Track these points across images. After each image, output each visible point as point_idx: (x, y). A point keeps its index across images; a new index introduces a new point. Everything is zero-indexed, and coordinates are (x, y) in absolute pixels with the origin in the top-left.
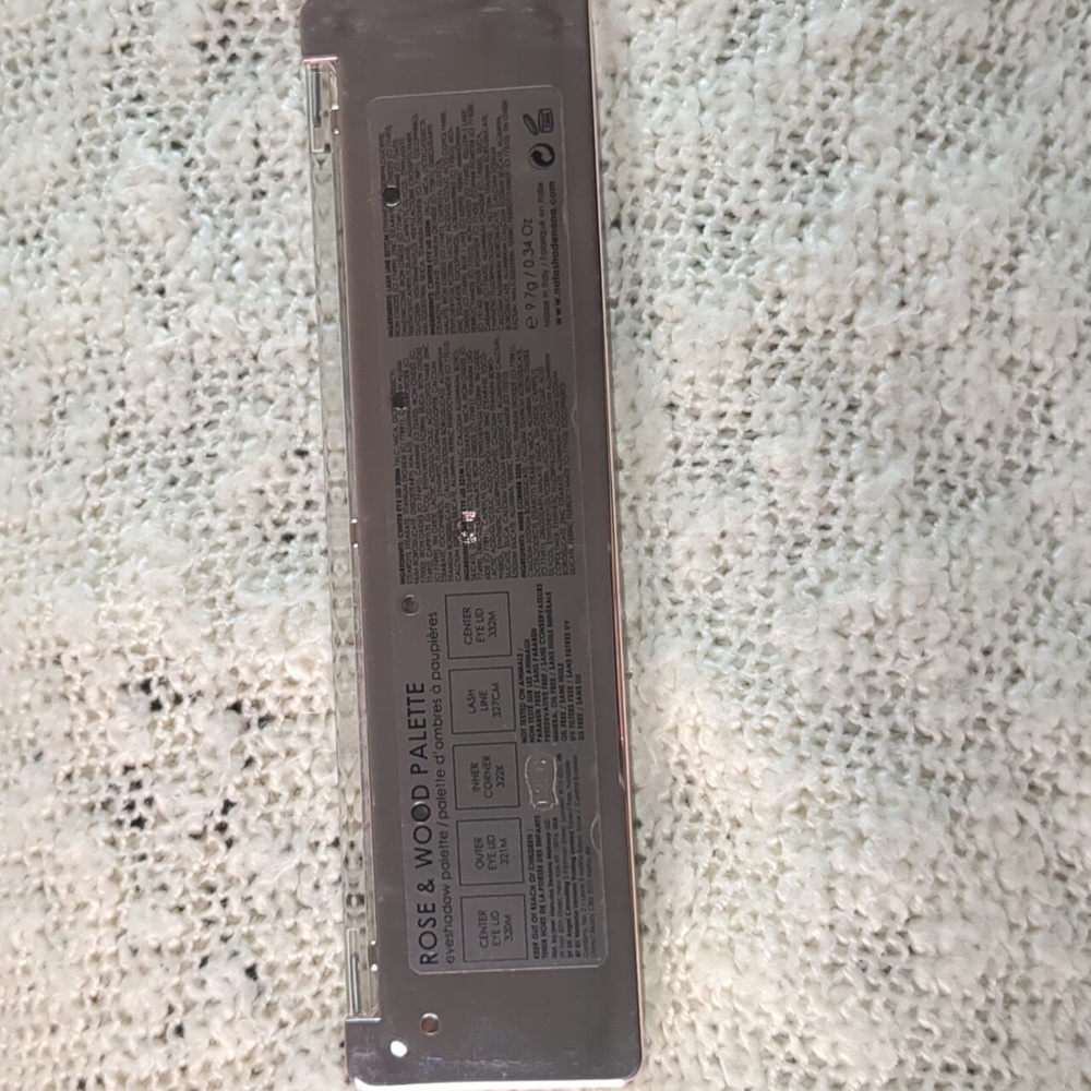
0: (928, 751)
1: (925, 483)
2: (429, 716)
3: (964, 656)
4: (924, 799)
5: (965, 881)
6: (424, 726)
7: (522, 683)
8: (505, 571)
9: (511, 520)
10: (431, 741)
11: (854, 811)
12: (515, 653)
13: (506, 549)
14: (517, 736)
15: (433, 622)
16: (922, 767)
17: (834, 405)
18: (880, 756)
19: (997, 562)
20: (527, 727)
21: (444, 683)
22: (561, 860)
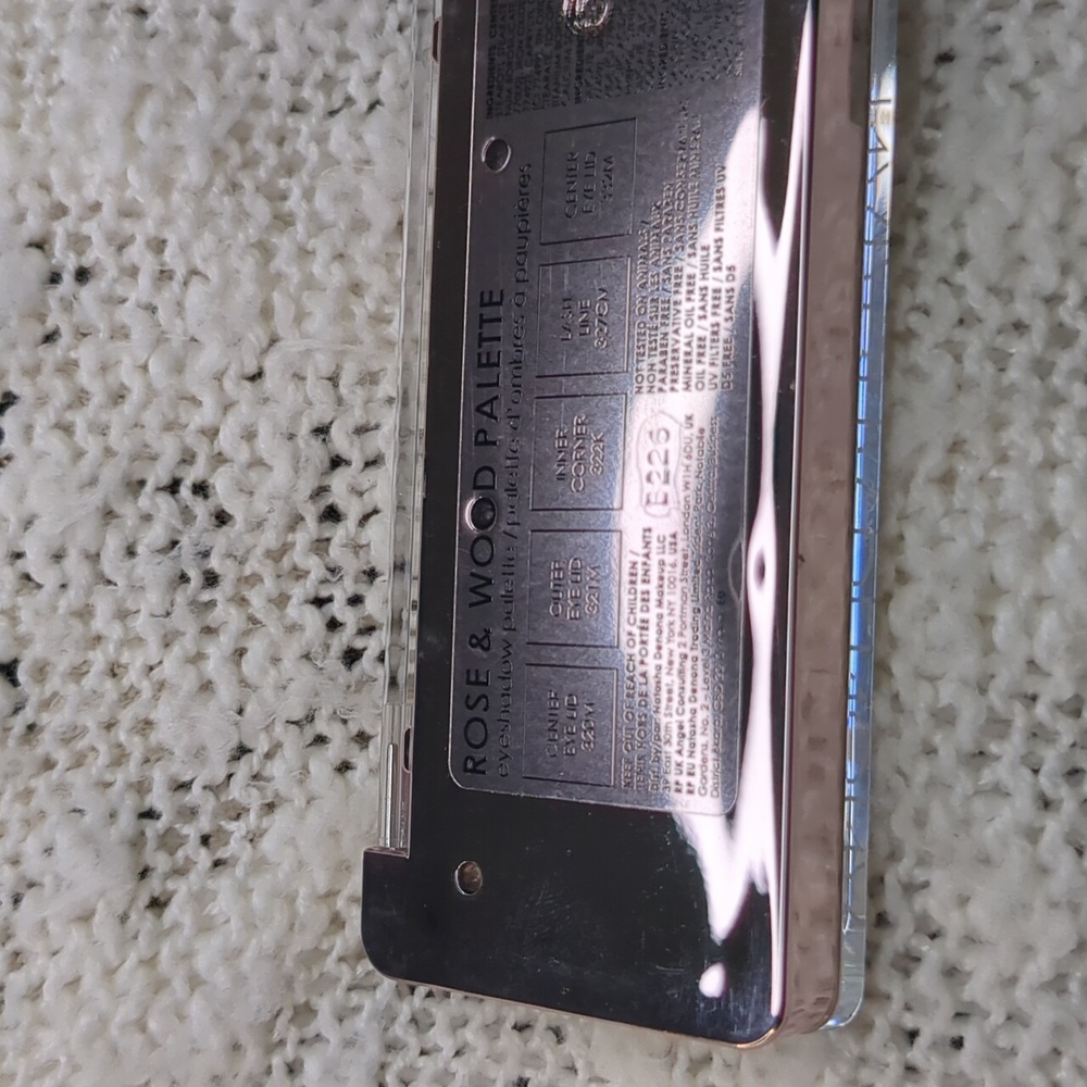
2: (505, 346)
6: (498, 364)
7: (643, 285)
10: (505, 389)
12: (638, 230)
14: (629, 382)
20: (644, 366)
21: (531, 288)
22: (677, 612)
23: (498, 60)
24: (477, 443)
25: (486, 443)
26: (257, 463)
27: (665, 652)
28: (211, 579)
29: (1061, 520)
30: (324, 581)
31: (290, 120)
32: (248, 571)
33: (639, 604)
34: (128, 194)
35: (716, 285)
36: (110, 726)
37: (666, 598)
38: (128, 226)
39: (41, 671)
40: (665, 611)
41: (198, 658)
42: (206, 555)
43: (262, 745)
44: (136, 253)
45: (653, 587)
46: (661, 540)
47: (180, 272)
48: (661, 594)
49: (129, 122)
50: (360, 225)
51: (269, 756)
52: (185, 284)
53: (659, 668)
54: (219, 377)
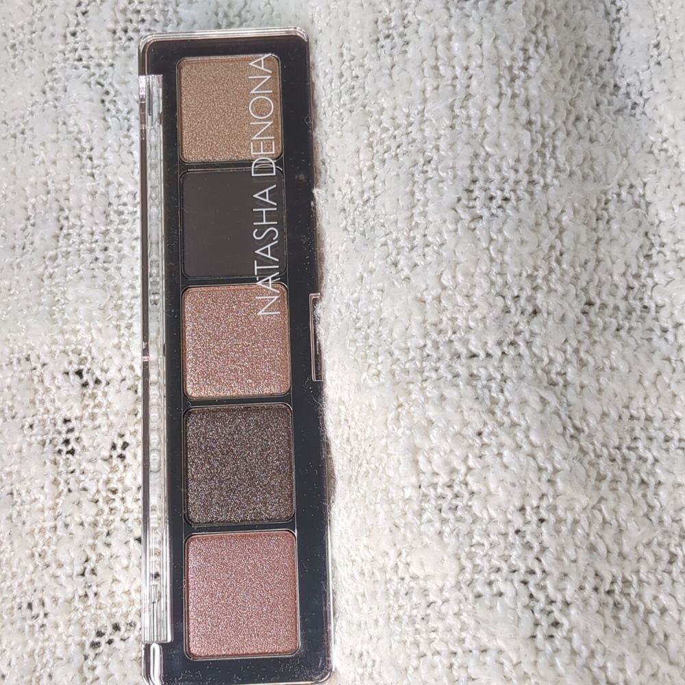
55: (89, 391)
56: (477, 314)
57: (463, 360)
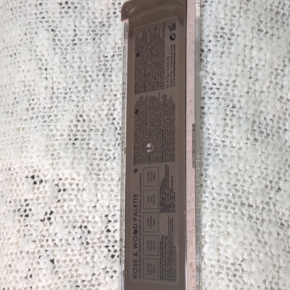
0: (251, 210)
1: (255, 130)
2: (138, 204)
3: (264, 183)
4: (249, 224)
5: (261, 250)
6: (137, 207)
7: (160, 194)
8: (158, 161)
9: (160, 145)
10: (138, 211)
11: (227, 226)
12: (159, 185)
13: (159, 154)
14: (158, 211)
15: (141, 176)
16: (249, 215)
17: (228, 106)
18: (237, 210)
19: (275, 155)
20: (161, 208)
21: (142, 194)
22: (168, 250)
23: (136, 155)
24: (134, 220)
25: (135, 220)
26: (95, 222)
27: (166, 257)
28: (88, 243)
29: (230, 233)
30: (107, 243)
31: (100, 162)
32: (94, 242)
33: (162, 248)
34: (72, 176)
35: (172, 195)
36: (70, 270)
37: (166, 247)
38: (72, 181)
39: (58, 261)
40: (166, 249)
41: (86, 258)
42: (87, 239)
43: (97, 273)
44: (74, 186)
45: (164, 245)
46: (165, 237)
47: (82, 189)
48: (165, 247)
49: (72, 164)
50: (112, 179)
51: (99, 275)
52: (82, 191)
53: (165, 259)
54: (88, 207)
55: (37, 186)
56: (254, 187)
57: (247, 207)
